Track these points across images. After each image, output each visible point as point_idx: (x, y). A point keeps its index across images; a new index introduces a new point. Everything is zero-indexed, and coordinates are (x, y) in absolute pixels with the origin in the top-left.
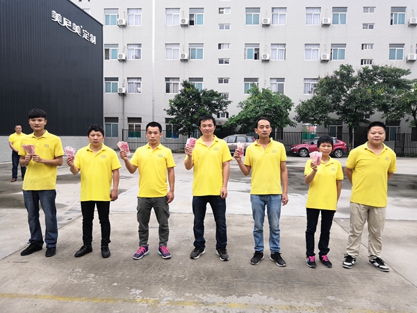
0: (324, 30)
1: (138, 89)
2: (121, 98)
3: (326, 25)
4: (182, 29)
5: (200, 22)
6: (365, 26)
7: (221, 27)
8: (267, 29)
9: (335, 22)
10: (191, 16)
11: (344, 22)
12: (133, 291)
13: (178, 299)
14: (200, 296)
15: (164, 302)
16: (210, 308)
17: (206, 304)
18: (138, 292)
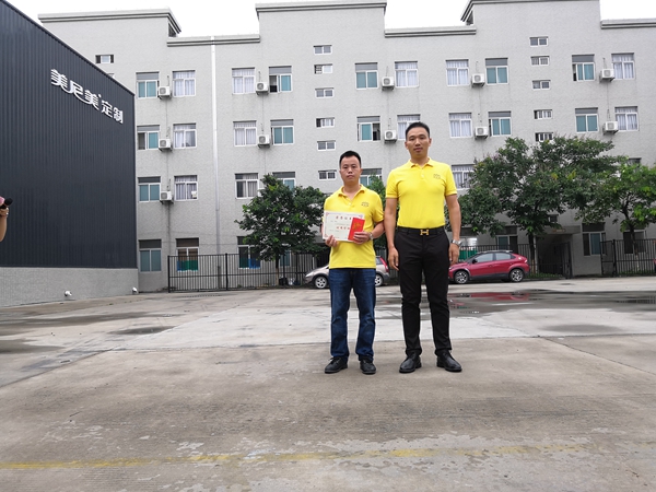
0: (476, 93)
1: (193, 193)
2: (164, 208)
3: (478, 86)
4: (258, 100)
5: (287, 87)
6: (536, 83)
7: (320, 92)
8: (391, 95)
9: (491, 80)
10: (272, 78)
11: (504, 80)
12: (184, 445)
13: (282, 451)
14: (329, 444)
15: (252, 457)
16: (354, 460)
17: (345, 454)
18: (194, 446)
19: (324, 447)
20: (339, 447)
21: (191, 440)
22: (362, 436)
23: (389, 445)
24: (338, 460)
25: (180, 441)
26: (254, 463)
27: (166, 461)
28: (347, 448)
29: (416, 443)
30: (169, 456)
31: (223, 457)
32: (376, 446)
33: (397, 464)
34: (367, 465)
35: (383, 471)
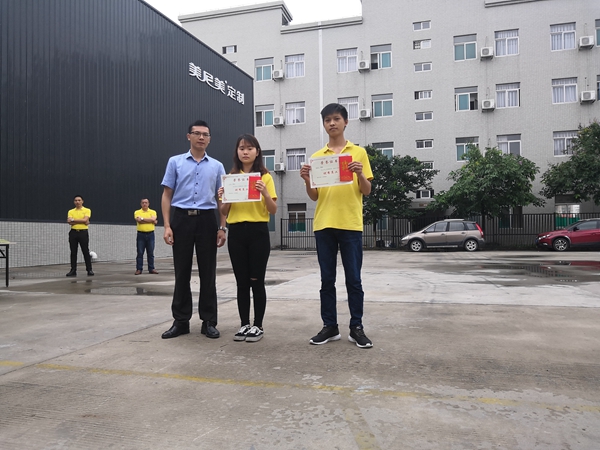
0: (584, 56)
2: (278, 177)
4: (361, 77)
5: (387, 63)
7: (418, 67)
8: (489, 64)
10: (374, 56)
12: (307, 377)
13: (385, 388)
14: (424, 386)
15: (361, 390)
16: (445, 401)
17: (437, 396)
18: (315, 377)
19: (420, 389)
20: (433, 390)
21: (312, 374)
22: (453, 383)
23: (477, 393)
24: (432, 400)
25: (304, 373)
26: (362, 395)
27: (295, 386)
28: (439, 391)
29: (501, 394)
30: (297, 383)
31: (338, 388)
32: (465, 393)
33: (482, 408)
34: (457, 407)
35: (470, 412)
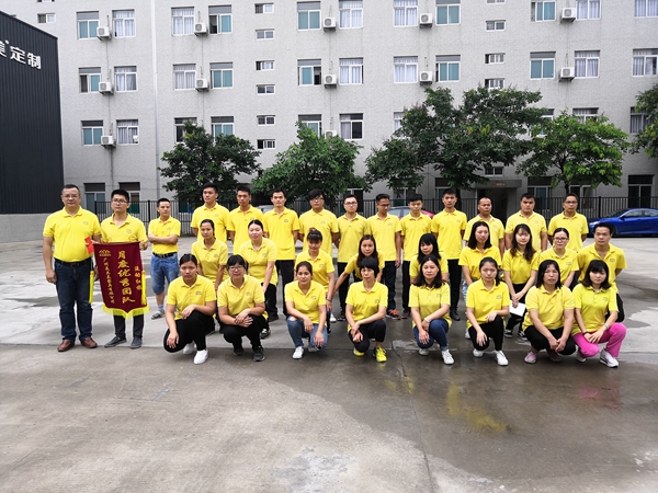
0: (424, 34)
2: (108, 152)
3: (426, 26)
4: (198, 41)
5: (227, 28)
6: (491, 24)
7: (260, 34)
8: (333, 36)
9: (442, 20)
11: (455, 20)
